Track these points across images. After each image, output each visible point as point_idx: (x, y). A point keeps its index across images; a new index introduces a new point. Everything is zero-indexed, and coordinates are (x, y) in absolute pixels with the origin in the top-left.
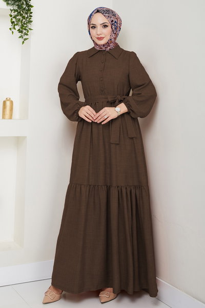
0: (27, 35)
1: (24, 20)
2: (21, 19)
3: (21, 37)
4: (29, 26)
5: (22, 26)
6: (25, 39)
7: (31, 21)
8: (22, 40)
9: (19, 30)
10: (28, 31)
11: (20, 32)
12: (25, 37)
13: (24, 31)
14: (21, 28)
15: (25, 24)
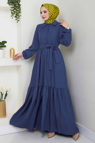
0: (19, 18)
1: (17, 12)
2: (16, 11)
3: (16, 19)
4: (20, 14)
5: (17, 14)
6: (18, 21)
7: (21, 12)
8: (17, 21)
9: (15, 16)
10: (19, 17)
11: (16, 17)
12: (18, 19)
13: (18, 17)
14: (16, 15)
15: (18, 13)
